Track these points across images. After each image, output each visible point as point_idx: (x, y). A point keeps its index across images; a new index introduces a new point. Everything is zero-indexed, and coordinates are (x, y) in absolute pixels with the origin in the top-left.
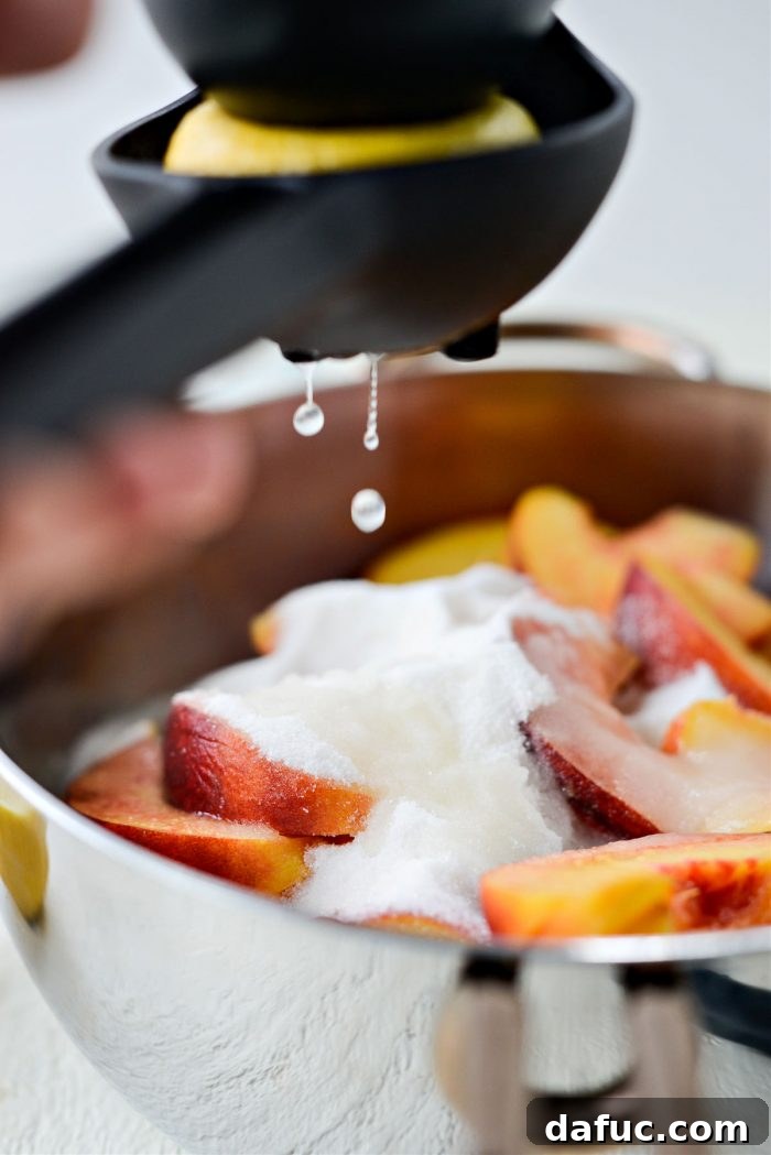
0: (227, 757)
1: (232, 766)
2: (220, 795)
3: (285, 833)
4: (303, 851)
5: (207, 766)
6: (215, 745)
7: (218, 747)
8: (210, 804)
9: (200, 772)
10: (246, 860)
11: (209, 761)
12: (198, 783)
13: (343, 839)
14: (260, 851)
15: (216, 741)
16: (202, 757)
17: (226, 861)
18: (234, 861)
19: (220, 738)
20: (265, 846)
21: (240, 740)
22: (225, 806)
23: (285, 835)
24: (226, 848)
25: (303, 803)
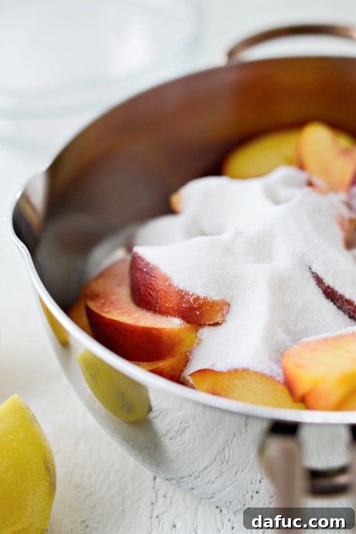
0: (160, 285)
1: (162, 290)
2: (157, 303)
3: (188, 322)
4: (197, 330)
5: (151, 289)
6: (154, 279)
7: (155, 280)
8: (152, 306)
9: (147, 291)
10: (170, 337)
11: (151, 286)
12: (146, 296)
13: (217, 324)
14: (177, 333)
15: (154, 277)
16: (148, 284)
17: (160, 338)
18: (164, 338)
19: (156, 276)
20: (179, 330)
21: (165, 277)
22: (159, 308)
23: (189, 323)
24: (161, 333)
25: (197, 309)
